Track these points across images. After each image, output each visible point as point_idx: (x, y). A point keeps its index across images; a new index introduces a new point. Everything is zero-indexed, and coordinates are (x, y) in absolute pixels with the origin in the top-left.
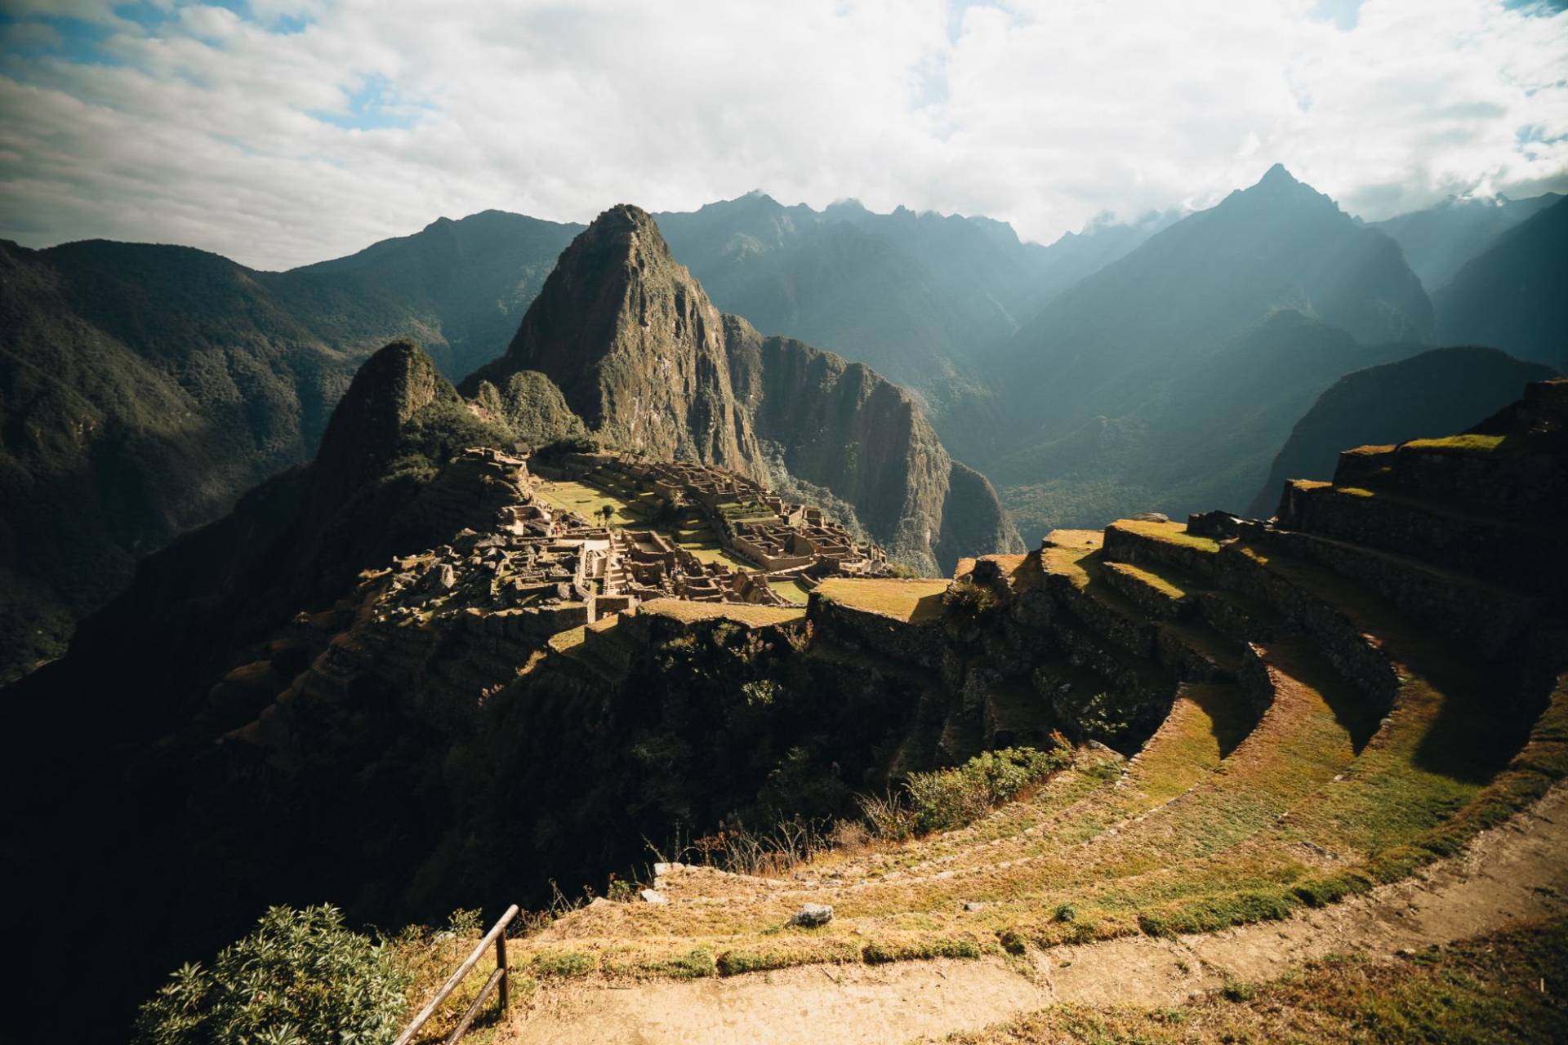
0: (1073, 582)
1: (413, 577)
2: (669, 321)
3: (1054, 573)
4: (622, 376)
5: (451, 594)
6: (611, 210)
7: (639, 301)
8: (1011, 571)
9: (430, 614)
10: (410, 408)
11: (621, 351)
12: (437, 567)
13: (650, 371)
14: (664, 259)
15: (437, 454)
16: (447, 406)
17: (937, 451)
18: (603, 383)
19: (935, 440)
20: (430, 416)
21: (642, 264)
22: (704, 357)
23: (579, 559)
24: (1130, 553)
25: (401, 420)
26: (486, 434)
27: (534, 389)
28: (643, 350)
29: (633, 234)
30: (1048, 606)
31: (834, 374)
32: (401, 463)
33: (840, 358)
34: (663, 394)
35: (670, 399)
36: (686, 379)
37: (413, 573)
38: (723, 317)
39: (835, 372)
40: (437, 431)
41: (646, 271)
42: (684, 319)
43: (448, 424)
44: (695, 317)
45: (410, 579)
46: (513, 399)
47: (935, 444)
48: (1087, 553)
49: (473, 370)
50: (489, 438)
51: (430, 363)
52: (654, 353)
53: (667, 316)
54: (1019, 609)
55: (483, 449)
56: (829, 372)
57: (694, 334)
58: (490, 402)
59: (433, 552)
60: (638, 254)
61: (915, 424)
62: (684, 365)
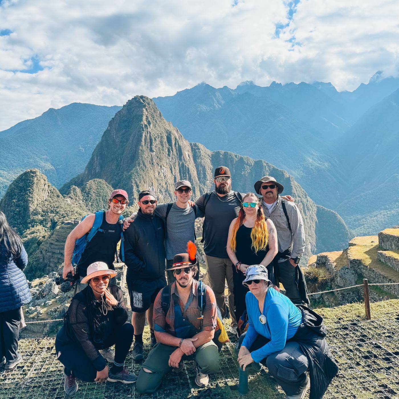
0: (364, 262)
1: (38, 290)
2: (164, 149)
3: (353, 258)
4: (143, 177)
5: (57, 298)
6: (132, 99)
7: (149, 140)
8: (334, 259)
9: (45, 309)
10: (36, 202)
11: (142, 165)
12: (49, 283)
13: (157, 174)
14: (160, 119)
15: (49, 225)
16: (54, 200)
17: (307, 201)
18: (134, 182)
19: (306, 195)
20: (46, 206)
21: (149, 123)
22: (183, 164)
23: (123, 273)
24: (392, 245)
25: (30, 209)
26: (75, 212)
27: (99, 187)
28: (153, 164)
29: (144, 109)
30: (353, 276)
31: (248, 167)
32: (31, 231)
33: (251, 159)
34: (164, 184)
35: (167, 186)
36: (175, 176)
37: (37, 288)
38: (191, 144)
39: (249, 166)
40: (49, 213)
41: (151, 125)
42: (172, 147)
43: (55, 209)
44: (177, 145)
45: (36, 291)
46: (88, 193)
47: (306, 197)
48: (372, 247)
49: (68, 181)
50: (76, 214)
51: (45, 179)
52: (158, 165)
53: (163, 147)
54: (339, 279)
55: (73, 220)
56: (245, 166)
57: (177, 154)
58: (76, 196)
59: (48, 276)
60: (147, 118)
61: (294, 188)
62: (173, 169)
